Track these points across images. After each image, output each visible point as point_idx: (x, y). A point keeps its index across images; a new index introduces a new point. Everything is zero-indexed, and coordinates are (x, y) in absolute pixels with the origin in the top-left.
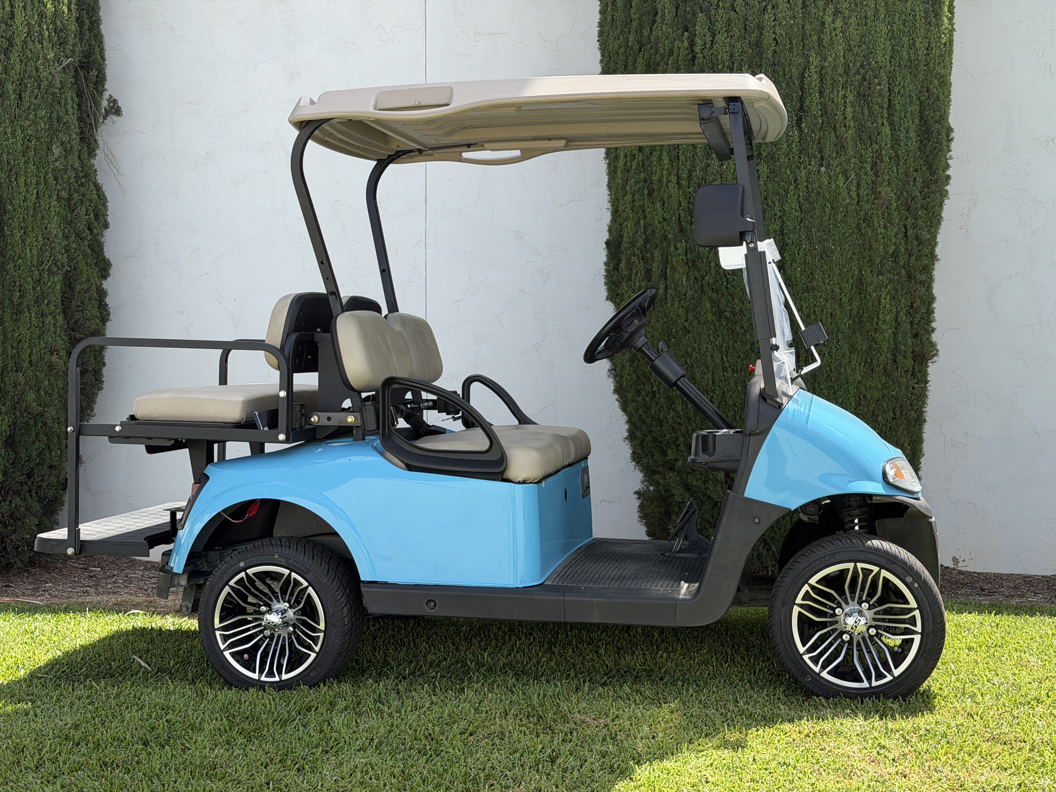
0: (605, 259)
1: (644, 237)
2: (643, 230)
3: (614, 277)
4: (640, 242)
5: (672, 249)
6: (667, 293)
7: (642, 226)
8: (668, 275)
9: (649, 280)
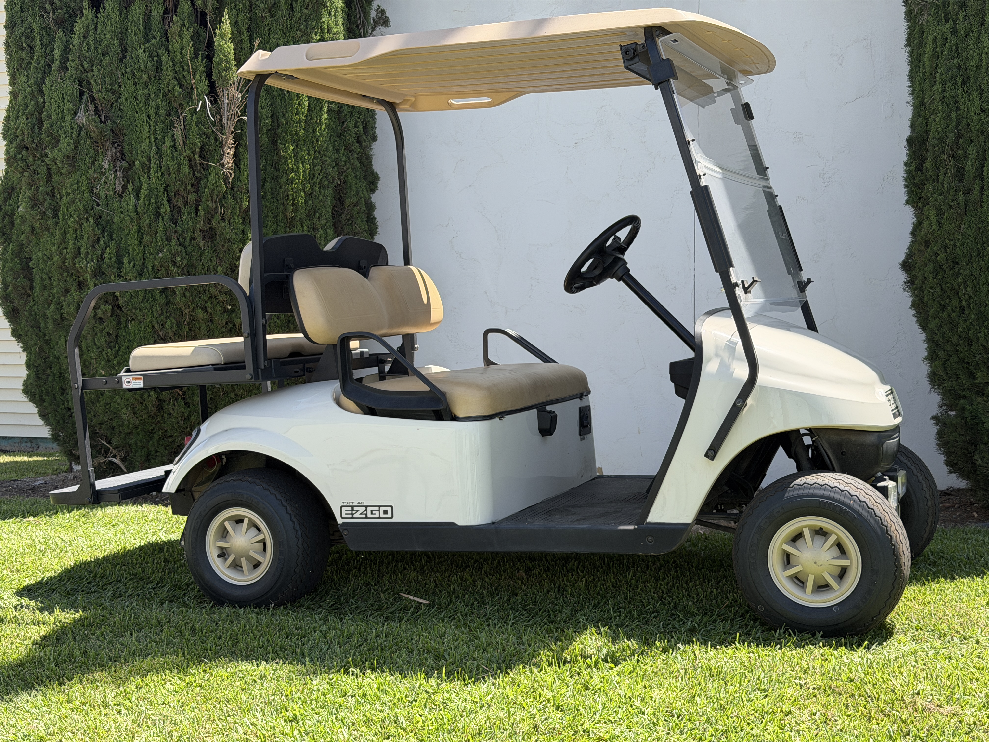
0: (905, 158)
1: (956, 131)
2: (954, 124)
3: (917, 178)
4: (951, 138)
6: (982, 194)
7: (954, 119)
8: (985, 174)
9: (960, 181)
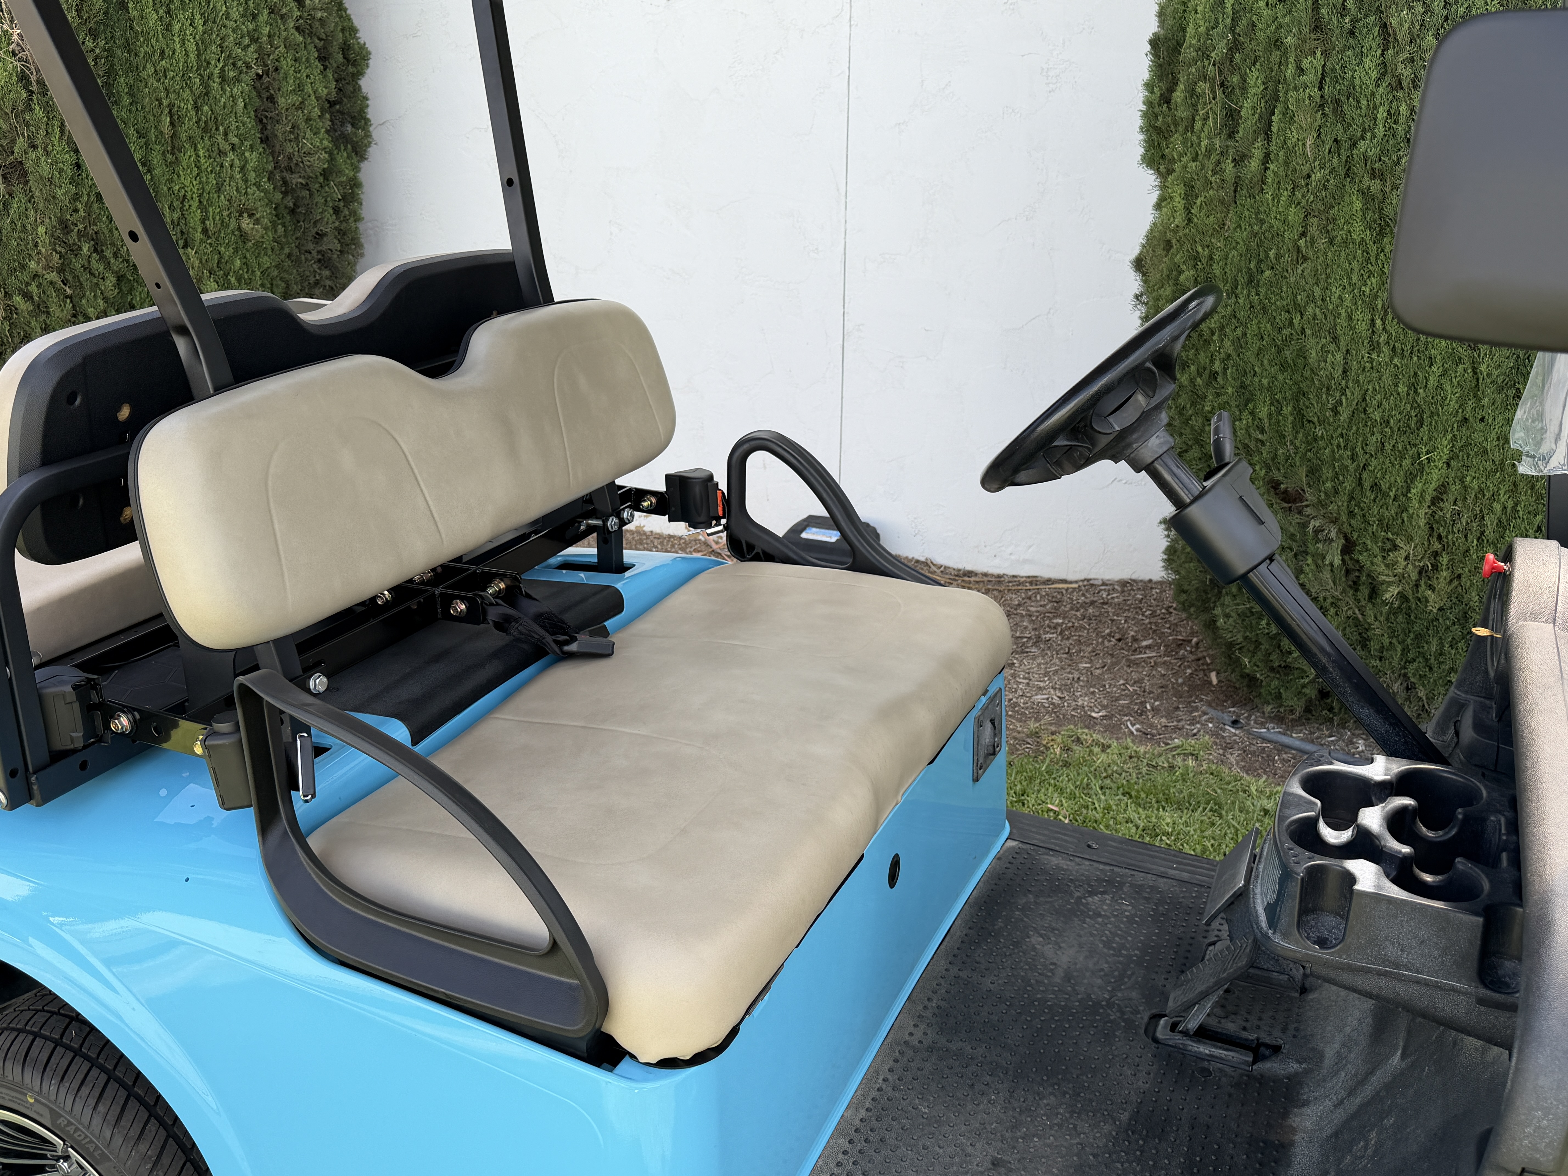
0: (1146, 75)
1: (1230, 36)
2: (1229, 21)
3: (1160, 119)
4: (1221, 49)
5: (1290, 71)
6: (1266, 169)
7: (1229, 10)
8: (1274, 129)
9: (1231, 135)
